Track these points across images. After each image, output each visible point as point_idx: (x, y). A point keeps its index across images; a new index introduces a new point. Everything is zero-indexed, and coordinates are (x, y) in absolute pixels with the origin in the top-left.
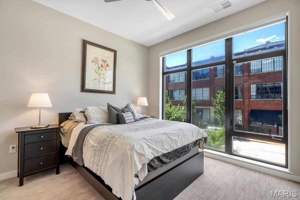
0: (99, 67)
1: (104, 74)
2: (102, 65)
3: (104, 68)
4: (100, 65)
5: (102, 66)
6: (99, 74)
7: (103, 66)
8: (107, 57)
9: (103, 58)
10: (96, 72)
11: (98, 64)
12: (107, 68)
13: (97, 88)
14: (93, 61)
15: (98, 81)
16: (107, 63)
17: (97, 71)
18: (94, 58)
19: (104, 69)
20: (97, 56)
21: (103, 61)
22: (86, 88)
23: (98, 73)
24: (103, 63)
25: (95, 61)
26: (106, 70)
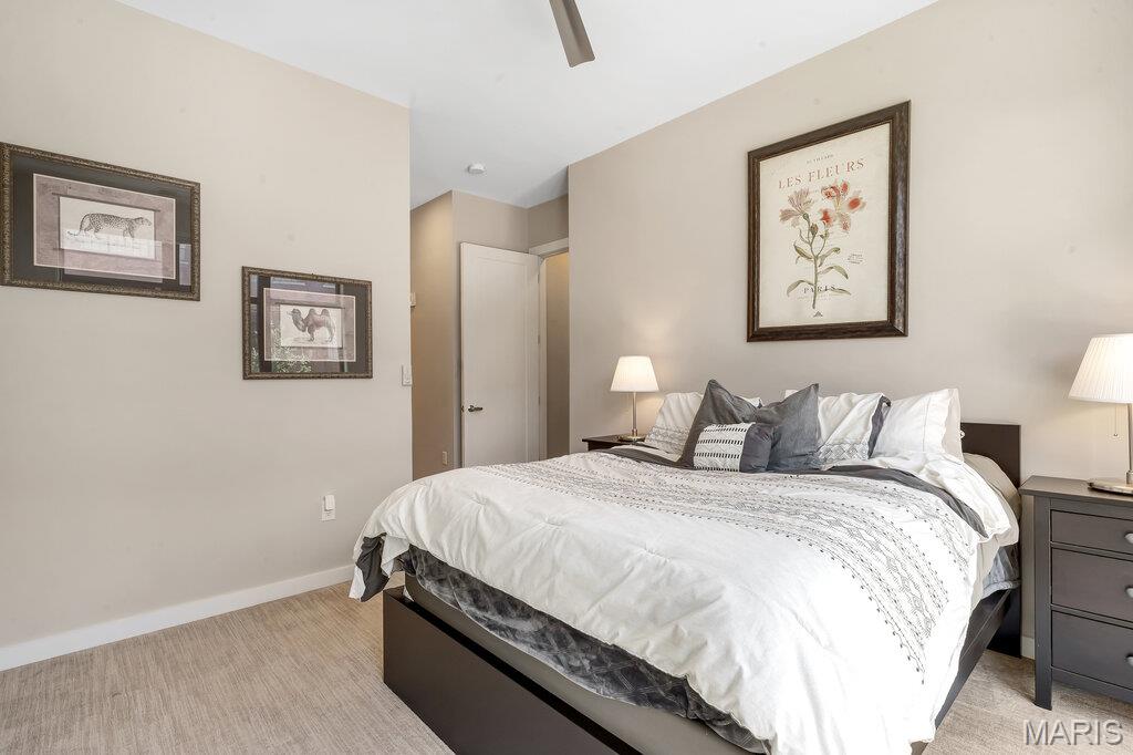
0: (813, 230)
1: (837, 250)
2: (825, 213)
3: (837, 222)
4: (816, 218)
5: (826, 218)
6: (816, 257)
7: (830, 214)
8: (850, 167)
9: (828, 182)
10: (802, 254)
11: (806, 217)
12: (855, 216)
13: (808, 319)
14: (786, 215)
15: (810, 287)
16: (850, 195)
17: (805, 248)
18: (791, 200)
19: (836, 227)
20: (804, 185)
21: (829, 195)
22: (761, 326)
23: (809, 253)
24: (829, 204)
25: (797, 209)
26: (845, 227)
